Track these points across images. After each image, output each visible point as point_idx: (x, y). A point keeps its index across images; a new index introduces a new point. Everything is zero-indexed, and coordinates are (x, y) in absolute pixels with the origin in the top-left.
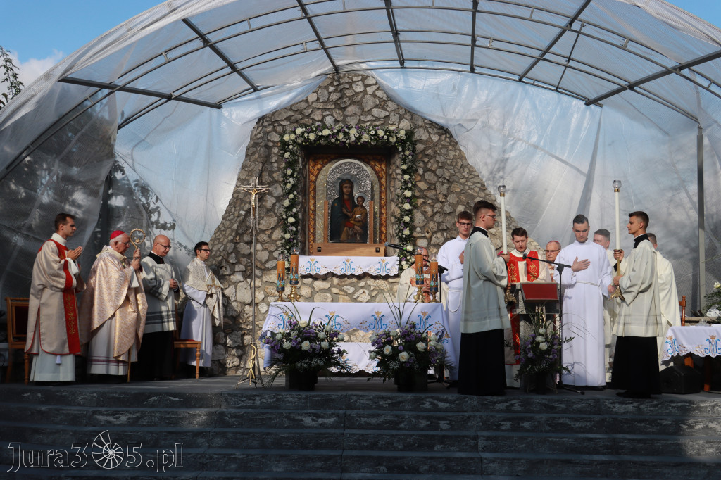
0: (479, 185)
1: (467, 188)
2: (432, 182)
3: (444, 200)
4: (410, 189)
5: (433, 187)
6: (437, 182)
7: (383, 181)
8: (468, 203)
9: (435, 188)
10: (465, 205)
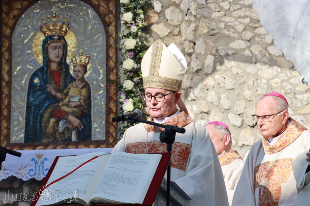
0: (247, 20)
1: (222, 25)
2: (176, 23)
3: (191, 51)
4: (135, 36)
5: (176, 31)
6: (181, 22)
7: (112, 28)
8: (217, 50)
9: (180, 32)
10: (214, 55)
